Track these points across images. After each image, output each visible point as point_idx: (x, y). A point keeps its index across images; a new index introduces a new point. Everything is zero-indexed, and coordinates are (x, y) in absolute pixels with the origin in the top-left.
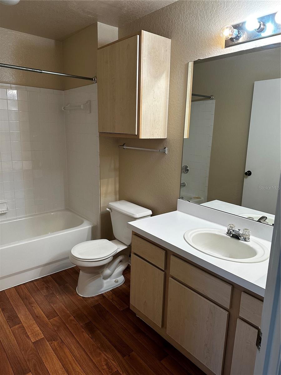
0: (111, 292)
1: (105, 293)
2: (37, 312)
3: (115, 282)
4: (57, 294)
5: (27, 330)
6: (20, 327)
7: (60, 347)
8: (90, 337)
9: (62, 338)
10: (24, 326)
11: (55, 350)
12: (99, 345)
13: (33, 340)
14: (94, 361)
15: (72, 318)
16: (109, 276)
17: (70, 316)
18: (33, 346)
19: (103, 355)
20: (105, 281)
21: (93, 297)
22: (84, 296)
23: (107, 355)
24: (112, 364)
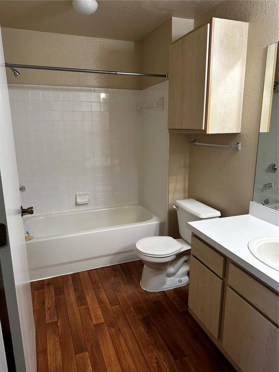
0: (173, 291)
1: (167, 291)
2: (103, 297)
3: (179, 281)
4: (123, 284)
5: (91, 312)
6: (86, 308)
7: (116, 334)
8: (145, 331)
9: (119, 326)
10: (90, 308)
11: (111, 336)
12: (153, 341)
13: (95, 323)
14: (145, 356)
15: (132, 309)
16: (173, 275)
17: (130, 307)
18: (93, 328)
19: (155, 352)
20: (169, 279)
21: (155, 293)
22: (146, 290)
23: (159, 354)
24: (162, 364)
